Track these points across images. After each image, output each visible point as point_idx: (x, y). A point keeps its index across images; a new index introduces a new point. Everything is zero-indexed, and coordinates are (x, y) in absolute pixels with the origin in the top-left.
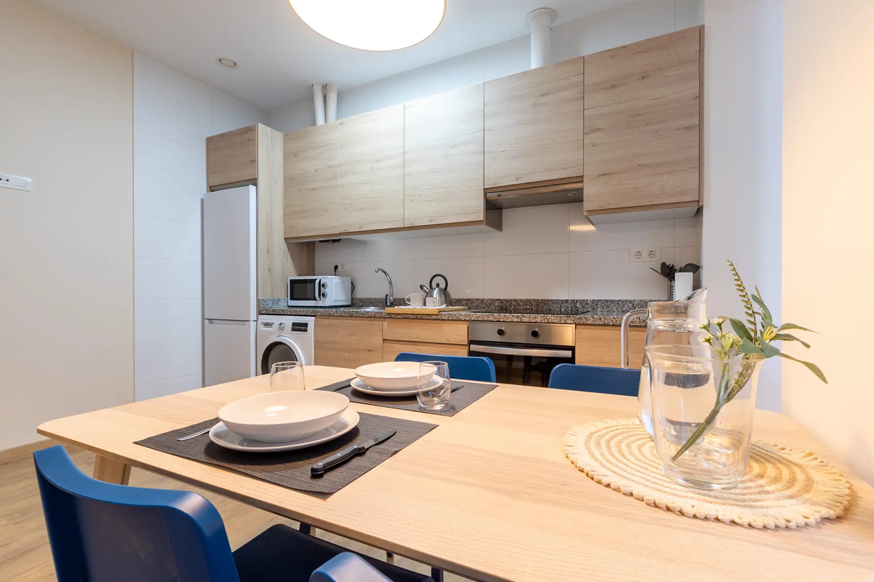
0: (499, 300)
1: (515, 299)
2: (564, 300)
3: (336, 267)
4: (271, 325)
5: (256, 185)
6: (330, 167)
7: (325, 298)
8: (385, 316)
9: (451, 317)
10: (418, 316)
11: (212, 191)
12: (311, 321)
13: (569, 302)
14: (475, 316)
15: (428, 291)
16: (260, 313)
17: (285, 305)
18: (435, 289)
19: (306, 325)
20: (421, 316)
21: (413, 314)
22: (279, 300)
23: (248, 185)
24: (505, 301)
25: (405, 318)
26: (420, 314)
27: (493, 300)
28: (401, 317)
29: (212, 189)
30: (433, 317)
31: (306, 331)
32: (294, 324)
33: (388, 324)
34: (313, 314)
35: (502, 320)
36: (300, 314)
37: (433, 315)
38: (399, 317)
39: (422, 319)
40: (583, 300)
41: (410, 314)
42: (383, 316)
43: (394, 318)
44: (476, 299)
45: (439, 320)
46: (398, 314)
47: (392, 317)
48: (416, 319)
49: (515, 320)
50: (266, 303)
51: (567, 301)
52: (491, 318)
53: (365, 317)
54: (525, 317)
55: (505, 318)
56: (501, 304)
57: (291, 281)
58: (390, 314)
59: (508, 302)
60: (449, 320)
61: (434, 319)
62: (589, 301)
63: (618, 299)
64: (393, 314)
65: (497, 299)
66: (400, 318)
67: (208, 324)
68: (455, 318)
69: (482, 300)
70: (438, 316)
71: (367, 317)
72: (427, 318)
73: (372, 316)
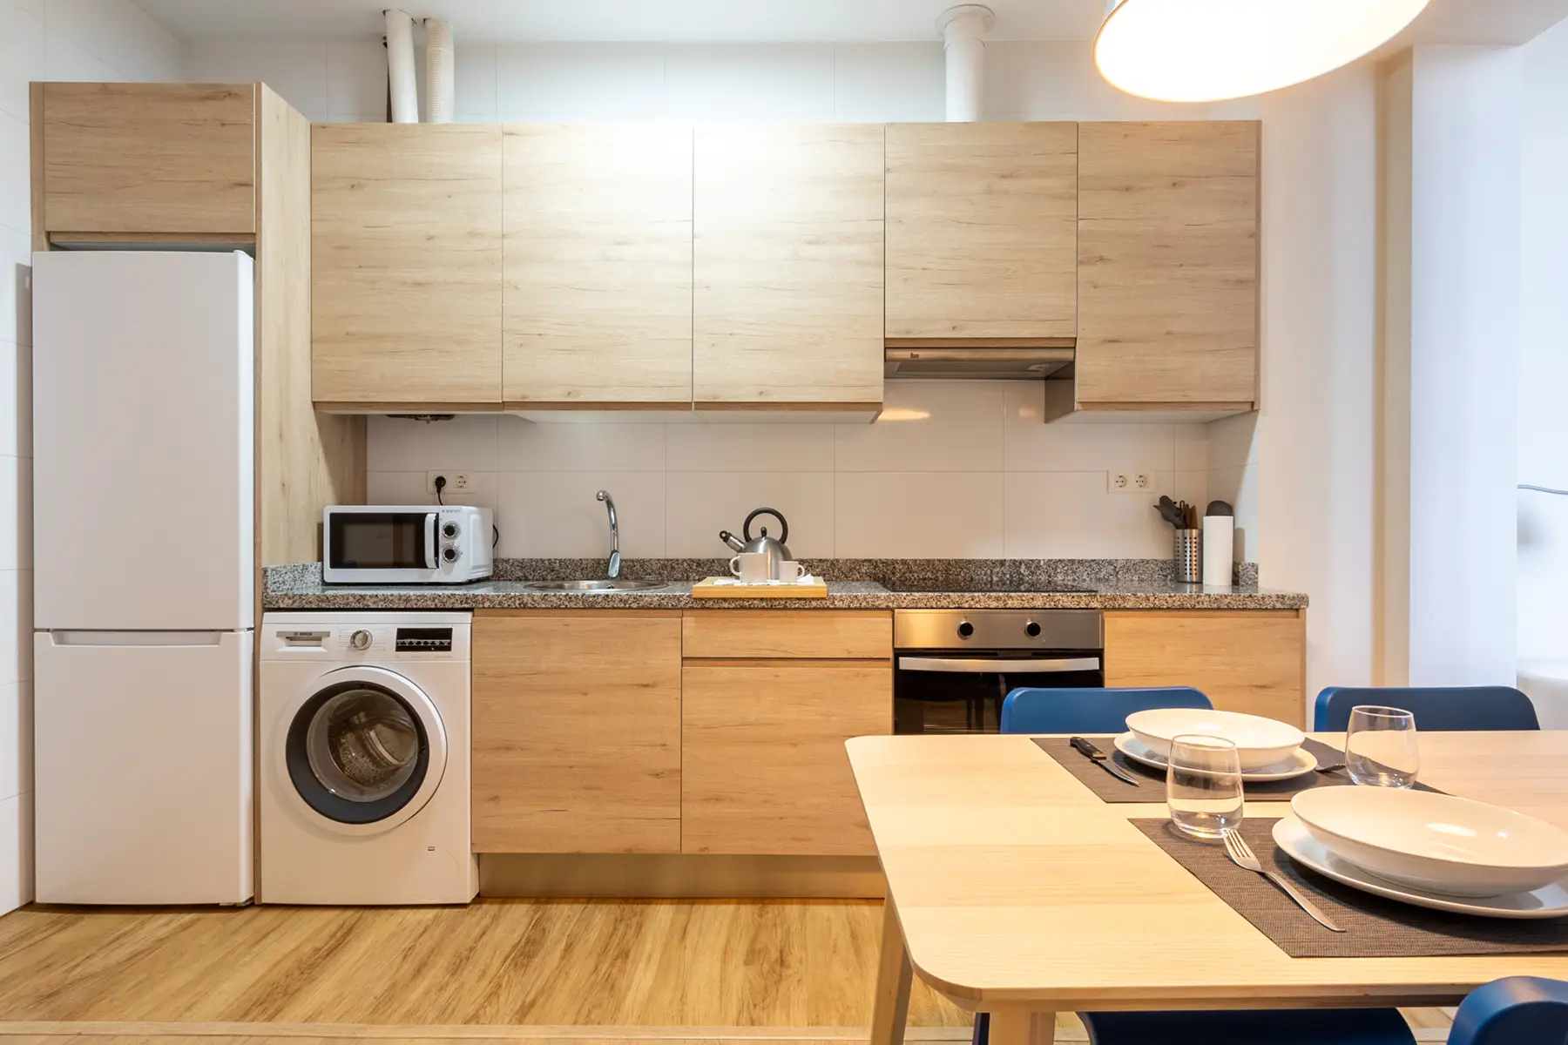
0: (870, 561)
1: (903, 560)
2: (997, 561)
3: (440, 482)
4: (319, 639)
5: (252, 252)
6: (473, 234)
7: (454, 561)
8: (690, 605)
9: (856, 602)
10: (776, 603)
11: (54, 247)
12: (460, 625)
13: (1007, 564)
14: (908, 599)
16: (267, 605)
18: (758, 541)
19: (446, 633)
20: (782, 602)
21: (762, 599)
22: (305, 568)
23: (231, 250)
24: (883, 563)
25: (742, 608)
26: (782, 599)
27: (856, 561)
28: (733, 605)
29: (55, 239)
30: (814, 604)
31: (448, 648)
32: (402, 633)
33: (696, 622)
34: (466, 606)
35: (966, 605)
38: (726, 605)
39: (785, 608)
40: (1032, 561)
41: (755, 599)
42: (682, 603)
43: (713, 609)
44: (820, 560)
45: (828, 608)
46: (725, 600)
47: (707, 605)
48: (771, 608)
49: (994, 604)
50: (281, 579)
51: (1002, 563)
53: (630, 608)
54: (1011, 597)
55: (972, 603)
57: (333, 516)
58: (701, 599)
59: (888, 565)
60: (849, 608)
61: (815, 609)
62: (1042, 563)
63: (1090, 558)
64: (710, 599)
65: (866, 560)
66: (728, 608)
67: (53, 644)
68: (864, 604)
69: (832, 563)
70: (824, 602)
71: (638, 608)
72: (797, 606)
73: (652, 606)
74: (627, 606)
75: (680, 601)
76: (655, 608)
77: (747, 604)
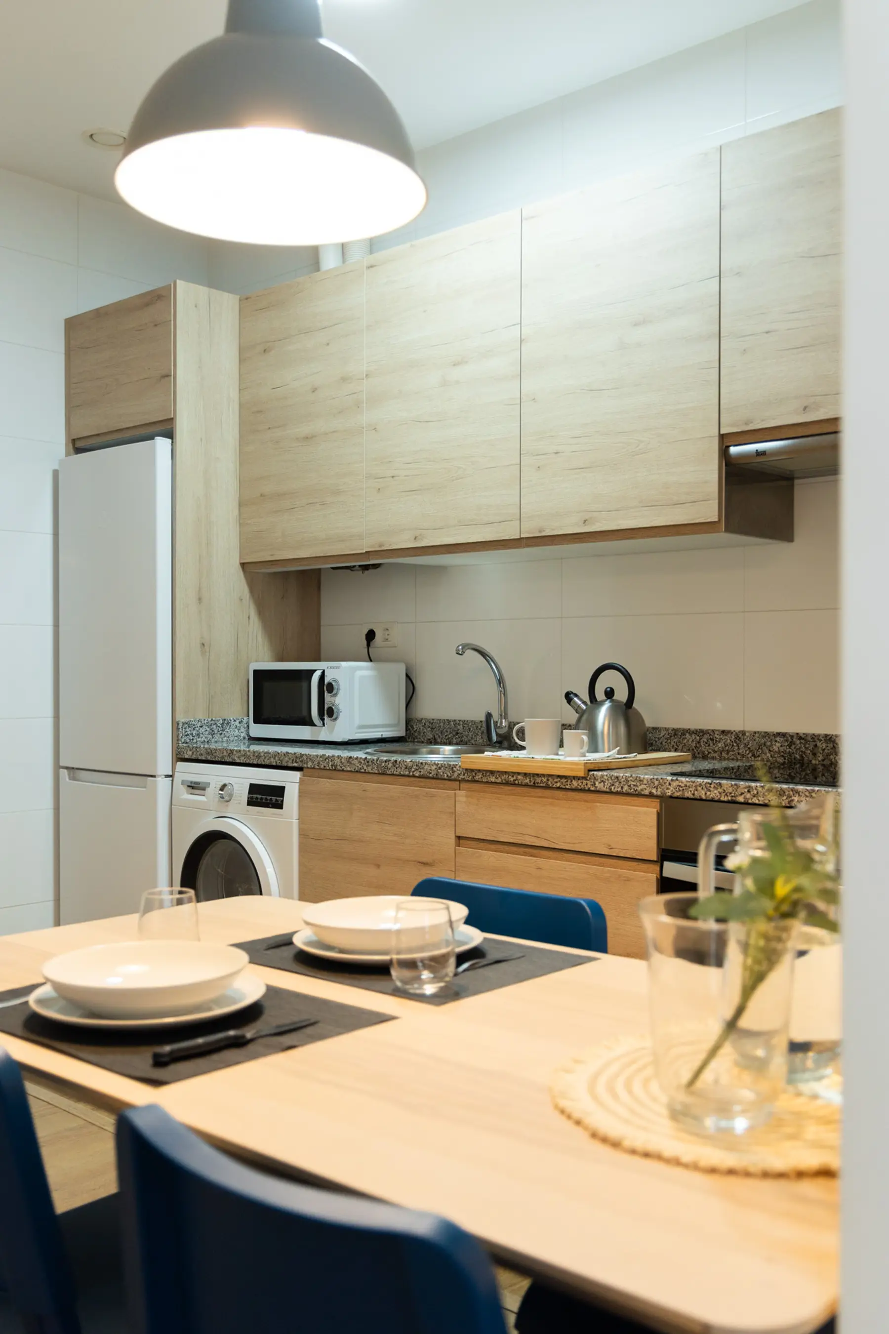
0: (783, 735)
1: (826, 736)
3: (371, 636)
4: (204, 789)
6: (344, 379)
7: (336, 719)
8: (461, 777)
9: (617, 784)
10: (538, 780)
11: (78, 451)
12: (290, 781)
14: (674, 784)
15: (584, 707)
16: (179, 757)
17: (242, 735)
18: (602, 703)
19: (279, 791)
20: (545, 780)
21: (525, 774)
22: (226, 723)
23: (153, 438)
24: (800, 738)
25: (507, 783)
26: (544, 775)
27: (766, 734)
28: (499, 780)
29: (78, 447)
30: (575, 784)
31: (280, 806)
32: (254, 789)
33: (467, 796)
34: (295, 765)
35: (741, 799)
36: (267, 762)
37: (574, 778)
38: (493, 779)
39: (547, 787)
41: (519, 774)
42: (456, 774)
43: (482, 782)
44: (723, 732)
45: (589, 791)
46: (492, 772)
47: (477, 778)
48: (535, 786)
50: (194, 732)
52: (714, 794)
53: (414, 776)
54: (798, 792)
56: (790, 746)
57: (255, 672)
58: (472, 770)
59: (806, 741)
60: (611, 793)
61: (576, 790)
64: (479, 771)
65: (779, 734)
66: (496, 783)
67: (67, 780)
68: (626, 788)
69: (737, 737)
70: (585, 782)
71: (419, 777)
72: (558, 785)
73: (431, 775)
74: (411, 774)
75: (454, 772)
76: (433, 778)
77: (512, 779)
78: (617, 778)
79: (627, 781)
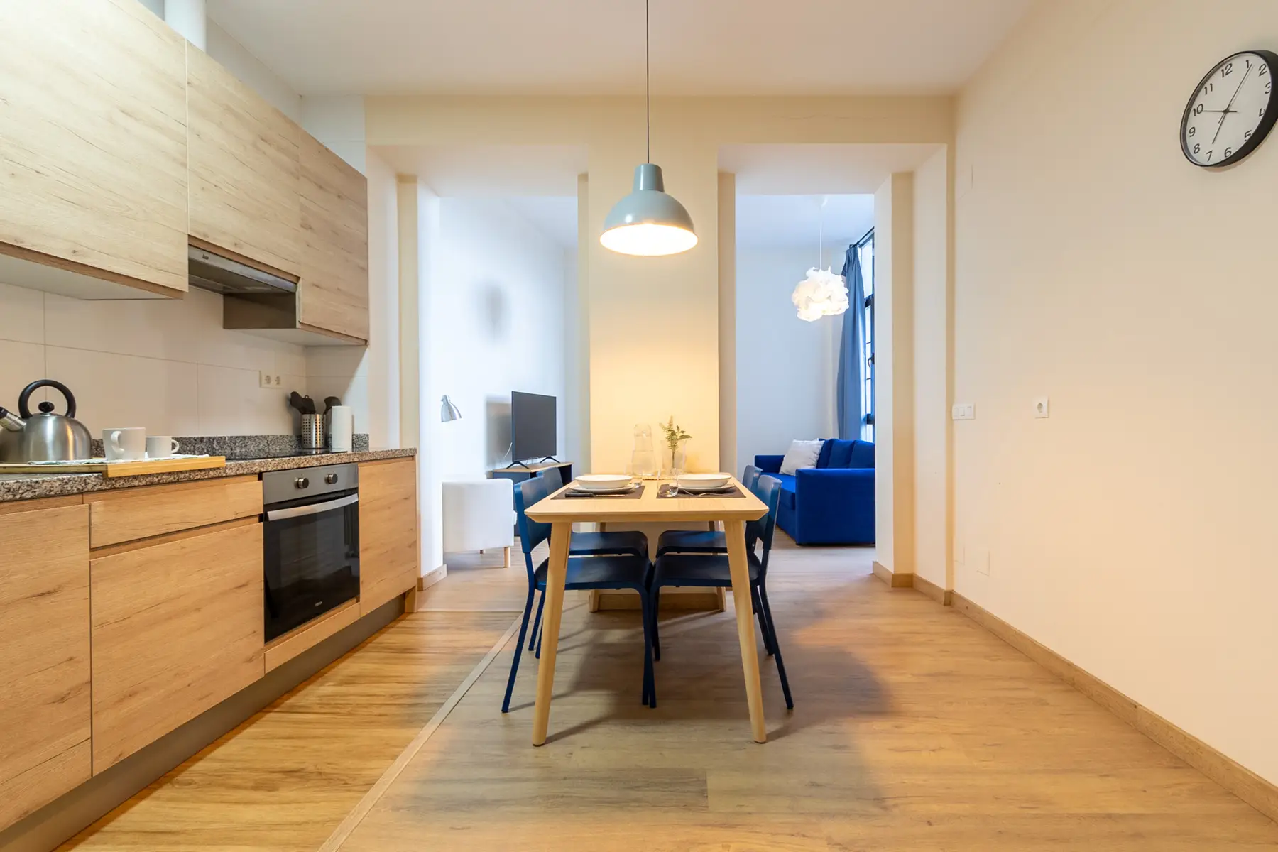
2: (198, 438)
8: (97, 488)
9: (240, 469)
10: (182, 476)
13: (205, 441)
14: (273, 463)
20: (187, 475)
25: (152, 484)
26: (186, 472)
28: (144, 483)
30: (212, 473)
33: (105, 505)
35: (302, 466)
37: (211, 469)
38: (136, 483)
39: (190, 480)
40: (221, 437)
41: (163, 474)
45: (222, 477)
46: (135, 477)
47: (117, 485)
48: (178, 481)
49: (316, 463)
51: (201, 439)
52: (291, 466)
54: (323, 458)
55: (305, 463)
60: (236, 475)
61: (213, 478)
62: (227, 439)
64: (120, 478)
66: (139, 486)
68: (246, 470)
70: (219, 471)
71: (32, 498)
72: (199, 477)
73: (52, 493)
74: (18, 497)
75: (87, 484)
76: (56, 495)
77: (157, 480)
78: (241, 464)
79: (246, 465)
